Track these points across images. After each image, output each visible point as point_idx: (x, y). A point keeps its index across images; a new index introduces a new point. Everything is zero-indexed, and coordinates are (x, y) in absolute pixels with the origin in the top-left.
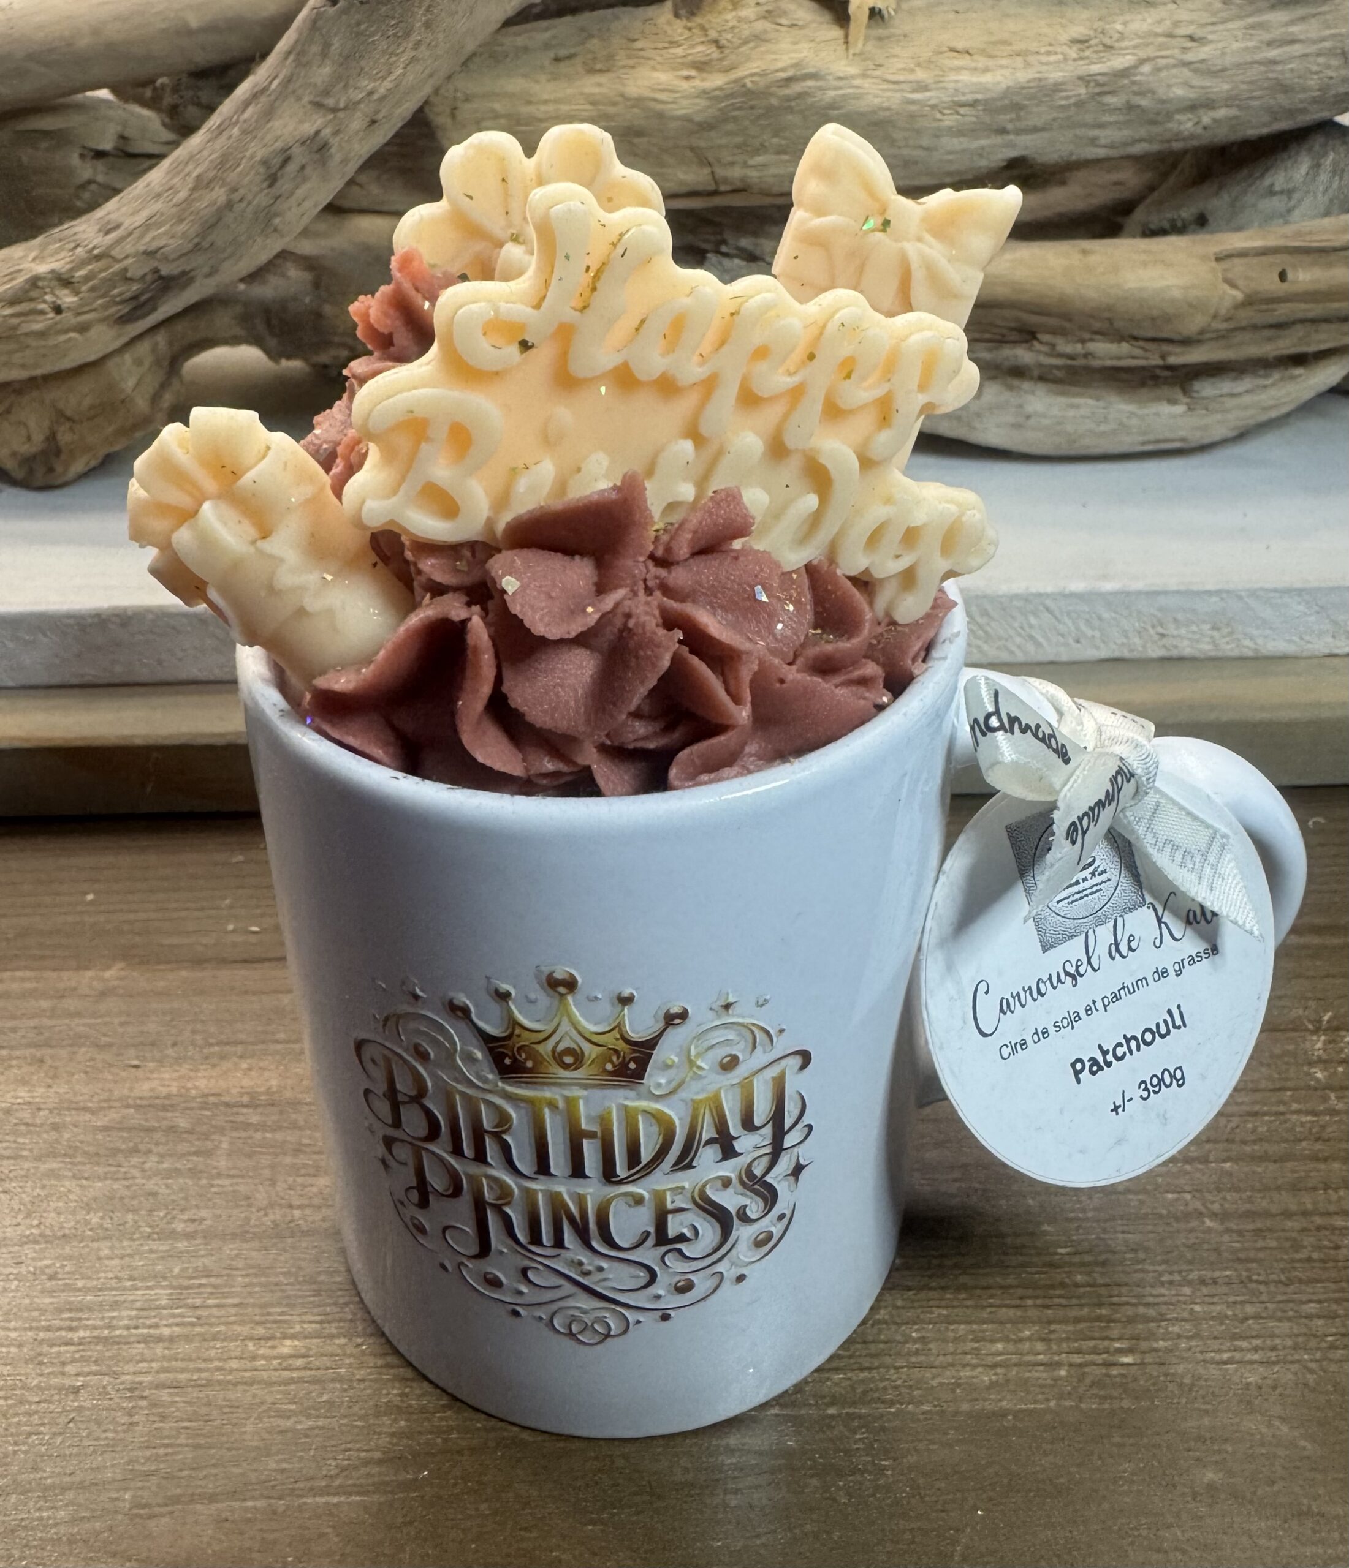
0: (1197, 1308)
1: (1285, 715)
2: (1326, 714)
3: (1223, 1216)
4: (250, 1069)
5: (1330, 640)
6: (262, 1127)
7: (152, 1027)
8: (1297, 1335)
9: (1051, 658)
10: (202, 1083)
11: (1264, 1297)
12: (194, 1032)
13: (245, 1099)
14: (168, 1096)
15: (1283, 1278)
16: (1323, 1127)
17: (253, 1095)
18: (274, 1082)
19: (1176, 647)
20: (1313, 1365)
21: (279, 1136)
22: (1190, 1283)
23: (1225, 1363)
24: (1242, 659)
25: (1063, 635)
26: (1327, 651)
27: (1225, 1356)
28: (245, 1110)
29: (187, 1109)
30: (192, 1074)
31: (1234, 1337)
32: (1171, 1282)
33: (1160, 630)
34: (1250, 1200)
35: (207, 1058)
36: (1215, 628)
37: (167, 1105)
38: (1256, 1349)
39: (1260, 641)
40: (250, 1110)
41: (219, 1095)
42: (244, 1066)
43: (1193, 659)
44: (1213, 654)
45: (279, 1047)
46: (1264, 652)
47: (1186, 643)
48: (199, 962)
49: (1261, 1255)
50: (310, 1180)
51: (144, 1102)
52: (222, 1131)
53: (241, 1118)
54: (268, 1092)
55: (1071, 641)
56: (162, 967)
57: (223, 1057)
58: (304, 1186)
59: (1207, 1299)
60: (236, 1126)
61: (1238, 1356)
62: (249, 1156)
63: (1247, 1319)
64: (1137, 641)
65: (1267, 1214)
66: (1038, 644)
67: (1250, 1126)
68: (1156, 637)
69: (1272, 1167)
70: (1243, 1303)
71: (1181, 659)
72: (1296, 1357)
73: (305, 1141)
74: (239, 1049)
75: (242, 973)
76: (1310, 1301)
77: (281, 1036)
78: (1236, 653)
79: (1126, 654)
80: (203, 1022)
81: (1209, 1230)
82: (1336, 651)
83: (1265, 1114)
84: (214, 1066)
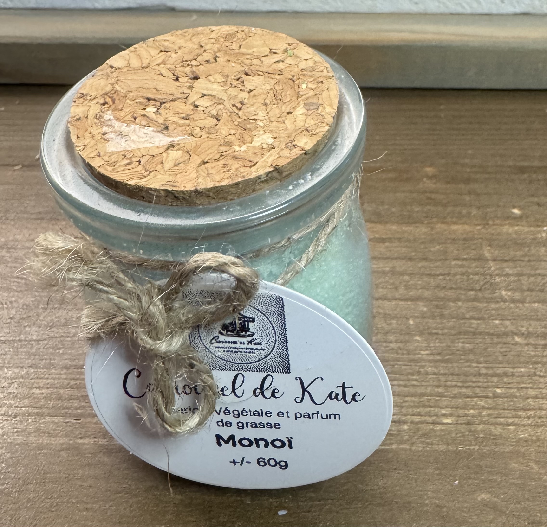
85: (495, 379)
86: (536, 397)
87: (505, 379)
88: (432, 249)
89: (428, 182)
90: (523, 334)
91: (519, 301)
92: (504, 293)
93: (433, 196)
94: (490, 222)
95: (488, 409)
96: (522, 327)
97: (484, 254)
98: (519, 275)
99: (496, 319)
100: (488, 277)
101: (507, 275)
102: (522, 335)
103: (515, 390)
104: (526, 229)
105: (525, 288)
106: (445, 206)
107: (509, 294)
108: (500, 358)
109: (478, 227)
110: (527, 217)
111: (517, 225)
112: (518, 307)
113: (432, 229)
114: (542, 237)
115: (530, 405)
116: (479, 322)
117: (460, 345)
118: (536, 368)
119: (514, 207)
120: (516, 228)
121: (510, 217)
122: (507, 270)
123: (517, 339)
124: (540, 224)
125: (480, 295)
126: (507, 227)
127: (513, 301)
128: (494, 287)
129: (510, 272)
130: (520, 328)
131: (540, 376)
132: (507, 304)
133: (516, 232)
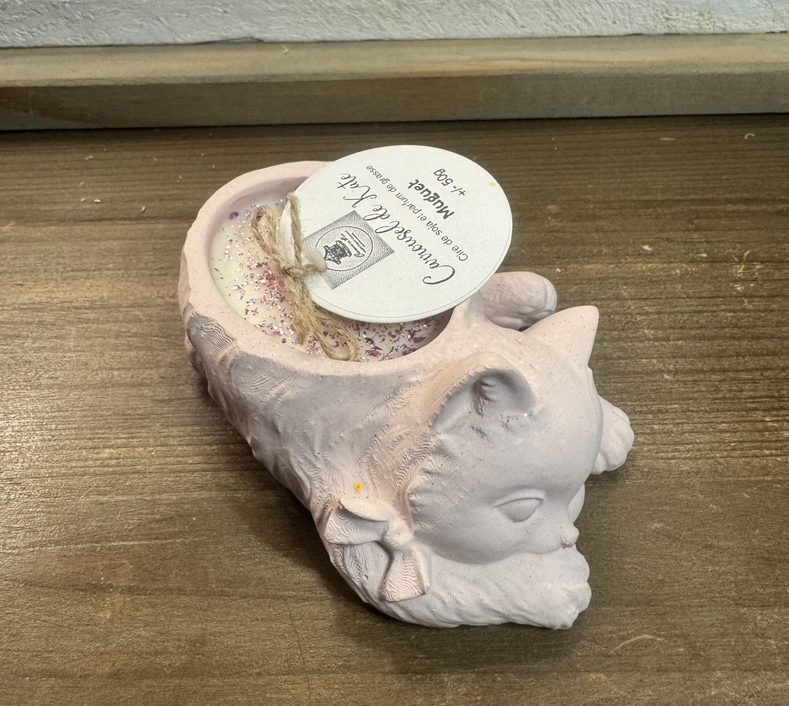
0: (656, 427)
1: (738, 70)
2: (764, 69)
3: (676, 372)
4: (91, 286)
5: (770, 22)
6: (96, 321)
7: (31, 260)
8: (714, 442)
9: (597, 33)
10: (60, 295)
11: (696, 420)
12: (58, 264)
13: (87, 304)
14: (40, 303)
15: (708, 409)
16: (739, 320)
17: (93, 302)
18: (105, 294)
19: (675, 26)
20: (721, 460)
21: (107, 326)
22: (652, 412)
23: (669, 459)
24: (714, 34)
25: (605, 19)
26: (768, 30)
27: (670, 455)
28: (87, 311)
29: (52, 310)
30: (55, 289)
31: (675, 444)
32: (641, 412)
33: (667, 16)
34: (691, 363)
35: (64, 279)
36: (701, 14)
37: (38, 308)
38: (688, 451)
39: (728, 23)
40: (90, 311)
41: (71, 302)
42: (88, 284)
43: (685, 35)
44: (697, 31)
45: (110, 273)
46: (729, 30)
47: (682, 24)
48: (62, 221)
49: (696, 395)
50: (125, 353)
51: (25, 307)
52: (72, 323)
53: (84, 316)
54: (101, 299)
55: (610, 23)
56: (40, 223)
57: (74, 278)
58: (121, 357)
59: (661, 422)
60: (80, 321)
61: (677, 454)
62: (88, 339)
63: (685, 433)
64: (651, 23)
65: (702, 371)
66: (589, 24)
67: (695, 319)
68: (664, 20)
69: (707, 343)
70: (682, 423)
71: (678, 34)
72: (712, 455)
73: (123, 330)
74: (84, 274)
75: (87, 228)
76: (723, 422)
77: (111, 266)
78: (712, 31)
79: (644, 31)
80: (63, 257)
81: (666, 381)
82: (774, 30)
83: (705, 312)
84: (69, 284)
85: (650, 416)
86: (692, 432)
87: (661, 416)
88: (569, 290)
89: (554, 220)
90: (671, 371)
91: (663, 339)
92: (646, 331)
93: (561, 235)
94: (623, 260)
95: (648, 444)
96: (670, 364)
97: (621, 294)
98: (659, 313)
99: (643, 358)
100: (629, 316)
101: (648, 314)
102: (669, 372)
103: (671, 426)
104: (660, 266)
105: (667, 326)
106: (575, 245)
107: (652, 332)
108: (653, 396)
109: (612, 266)
110: (659, 254)
111: (651, 263)
112: (662, 345)
113: (566, 269)
114: (676, 274)
115: (687, 439)
116: (627, 361)
117: (613, 384)
118: (688, 404)
119: (644, 244)
120: (650, 265)
121: (641, 254)
122: (647, 308)
123: (666, 376)
124: (672, 260)
125: (623, 334)
126: (640, 264)
127: (656, 339)
128: (637, 326)
129: (650, 310)
130: (667, 366)
131: (693, 411)
132: (651, 342)
133: (650, 270)
